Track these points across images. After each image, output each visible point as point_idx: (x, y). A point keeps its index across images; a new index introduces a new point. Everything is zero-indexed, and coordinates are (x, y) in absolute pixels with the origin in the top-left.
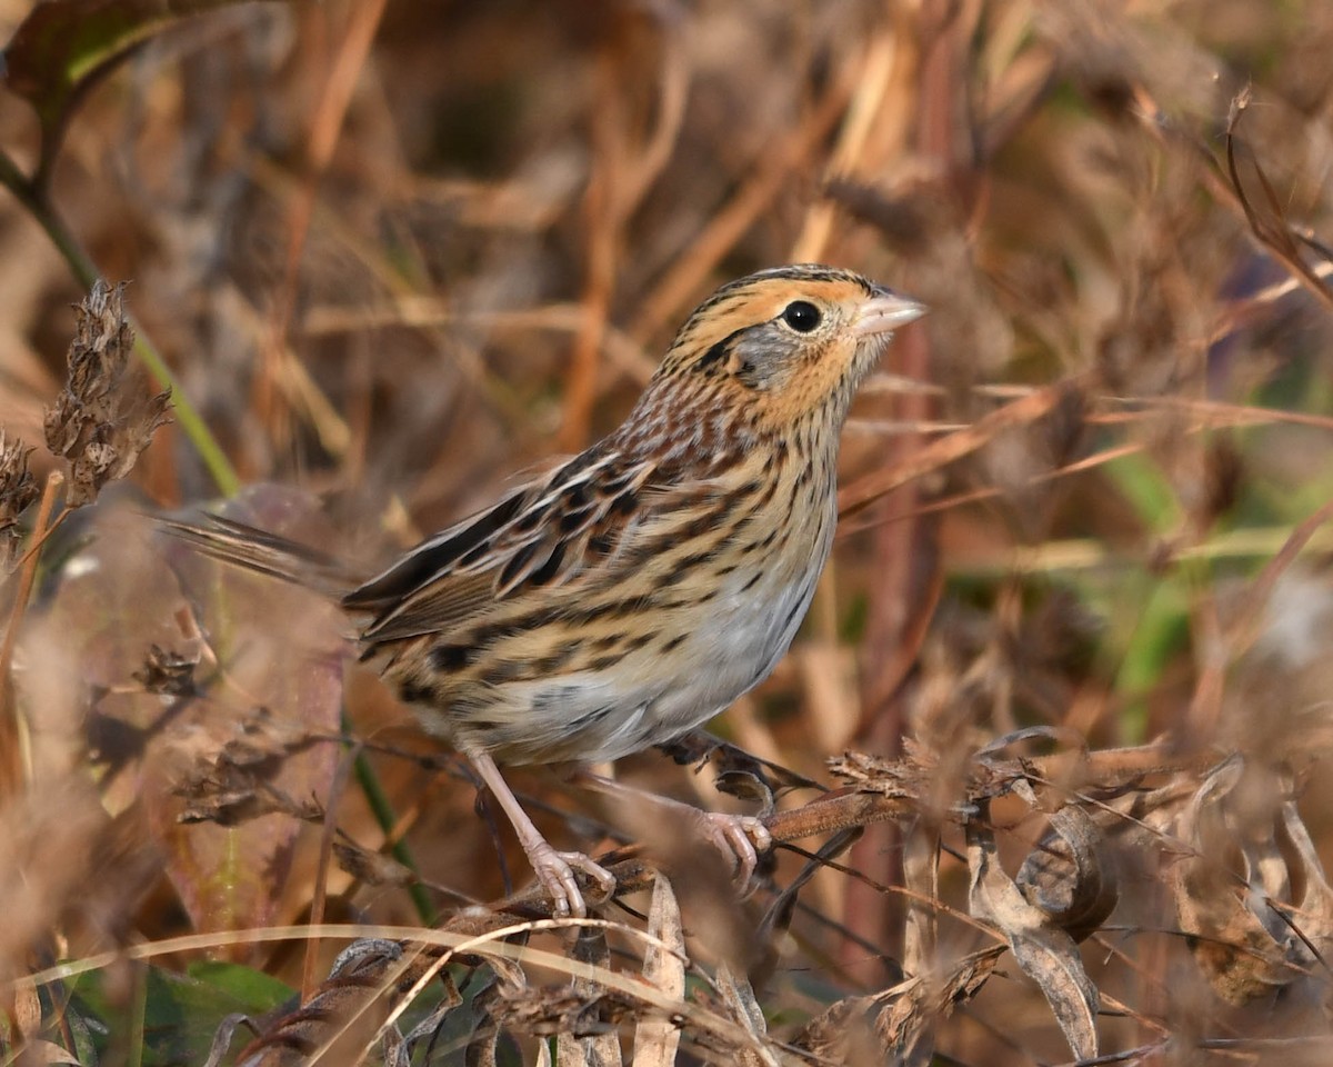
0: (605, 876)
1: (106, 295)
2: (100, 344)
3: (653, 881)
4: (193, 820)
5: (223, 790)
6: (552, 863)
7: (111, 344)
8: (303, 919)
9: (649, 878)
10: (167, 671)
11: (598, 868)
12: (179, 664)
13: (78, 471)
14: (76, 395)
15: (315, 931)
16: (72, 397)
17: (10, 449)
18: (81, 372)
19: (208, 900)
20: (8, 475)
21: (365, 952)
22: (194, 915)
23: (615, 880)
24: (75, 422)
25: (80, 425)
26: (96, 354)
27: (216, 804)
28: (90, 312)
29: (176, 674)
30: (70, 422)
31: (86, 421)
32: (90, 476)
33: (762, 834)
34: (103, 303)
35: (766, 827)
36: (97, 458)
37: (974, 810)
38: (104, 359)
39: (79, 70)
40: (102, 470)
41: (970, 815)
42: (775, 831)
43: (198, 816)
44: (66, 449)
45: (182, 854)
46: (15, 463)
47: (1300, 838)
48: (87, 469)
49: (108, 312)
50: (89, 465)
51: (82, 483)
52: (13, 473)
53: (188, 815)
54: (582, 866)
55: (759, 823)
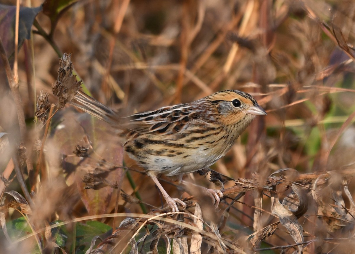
0: (184, 204)
1: (67, 57)
2: (65, 68)
3: (195, 205)
4: (88, 188)
5: (95, 181)
6: (171, 201)
7: (68, 68)
8: (113, 212)
9: (194, 204)
10: (81, 151)
11: (182, 202)
12: (84, 149)
13: (60, 99)
14: (60, 81)
15: (115, 215)
16: (59, 81)
17: (44, 95)
18: (61, 75)
19: (92, 206)
20: (44, 101)
21: (127, 222)
22: (88, 210)
23: (186, 205)
24: (60, 87)
25: (61, 88)
26: (64, 70)
27: (93, 185)
28: (63, 60)
29: (83, 152)
30: (58, 87)
31: (62, 87)
32: (63, 101)
33: (221, 194)
34: (66, 59)
35: (222, 192)
36: (65, 96)
37: (271, 188)
38: (66, 72)
39: (59, 10)
40: (66, 99)
41: (271, 189)
42: (224, 193)
43: (89, 187)
44: (57, 94)
45: (85, 195)
46: (45, 98)
47: (348, 194)
48: (62, 99)
49: (67, 61)
50: (63, 98)
51: (61, 102)
52: (45, 100)
53: (86, 187)
54: (178, 201)
55: (220, 191)
